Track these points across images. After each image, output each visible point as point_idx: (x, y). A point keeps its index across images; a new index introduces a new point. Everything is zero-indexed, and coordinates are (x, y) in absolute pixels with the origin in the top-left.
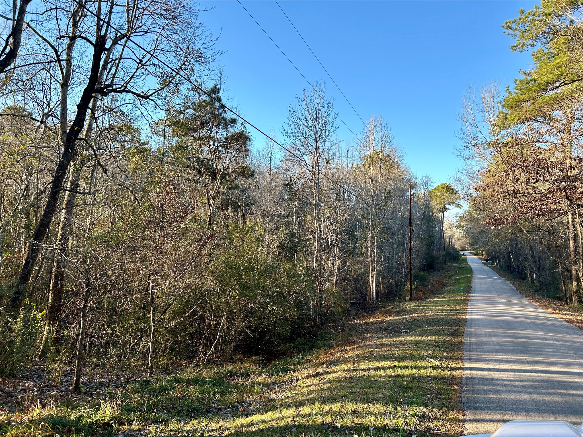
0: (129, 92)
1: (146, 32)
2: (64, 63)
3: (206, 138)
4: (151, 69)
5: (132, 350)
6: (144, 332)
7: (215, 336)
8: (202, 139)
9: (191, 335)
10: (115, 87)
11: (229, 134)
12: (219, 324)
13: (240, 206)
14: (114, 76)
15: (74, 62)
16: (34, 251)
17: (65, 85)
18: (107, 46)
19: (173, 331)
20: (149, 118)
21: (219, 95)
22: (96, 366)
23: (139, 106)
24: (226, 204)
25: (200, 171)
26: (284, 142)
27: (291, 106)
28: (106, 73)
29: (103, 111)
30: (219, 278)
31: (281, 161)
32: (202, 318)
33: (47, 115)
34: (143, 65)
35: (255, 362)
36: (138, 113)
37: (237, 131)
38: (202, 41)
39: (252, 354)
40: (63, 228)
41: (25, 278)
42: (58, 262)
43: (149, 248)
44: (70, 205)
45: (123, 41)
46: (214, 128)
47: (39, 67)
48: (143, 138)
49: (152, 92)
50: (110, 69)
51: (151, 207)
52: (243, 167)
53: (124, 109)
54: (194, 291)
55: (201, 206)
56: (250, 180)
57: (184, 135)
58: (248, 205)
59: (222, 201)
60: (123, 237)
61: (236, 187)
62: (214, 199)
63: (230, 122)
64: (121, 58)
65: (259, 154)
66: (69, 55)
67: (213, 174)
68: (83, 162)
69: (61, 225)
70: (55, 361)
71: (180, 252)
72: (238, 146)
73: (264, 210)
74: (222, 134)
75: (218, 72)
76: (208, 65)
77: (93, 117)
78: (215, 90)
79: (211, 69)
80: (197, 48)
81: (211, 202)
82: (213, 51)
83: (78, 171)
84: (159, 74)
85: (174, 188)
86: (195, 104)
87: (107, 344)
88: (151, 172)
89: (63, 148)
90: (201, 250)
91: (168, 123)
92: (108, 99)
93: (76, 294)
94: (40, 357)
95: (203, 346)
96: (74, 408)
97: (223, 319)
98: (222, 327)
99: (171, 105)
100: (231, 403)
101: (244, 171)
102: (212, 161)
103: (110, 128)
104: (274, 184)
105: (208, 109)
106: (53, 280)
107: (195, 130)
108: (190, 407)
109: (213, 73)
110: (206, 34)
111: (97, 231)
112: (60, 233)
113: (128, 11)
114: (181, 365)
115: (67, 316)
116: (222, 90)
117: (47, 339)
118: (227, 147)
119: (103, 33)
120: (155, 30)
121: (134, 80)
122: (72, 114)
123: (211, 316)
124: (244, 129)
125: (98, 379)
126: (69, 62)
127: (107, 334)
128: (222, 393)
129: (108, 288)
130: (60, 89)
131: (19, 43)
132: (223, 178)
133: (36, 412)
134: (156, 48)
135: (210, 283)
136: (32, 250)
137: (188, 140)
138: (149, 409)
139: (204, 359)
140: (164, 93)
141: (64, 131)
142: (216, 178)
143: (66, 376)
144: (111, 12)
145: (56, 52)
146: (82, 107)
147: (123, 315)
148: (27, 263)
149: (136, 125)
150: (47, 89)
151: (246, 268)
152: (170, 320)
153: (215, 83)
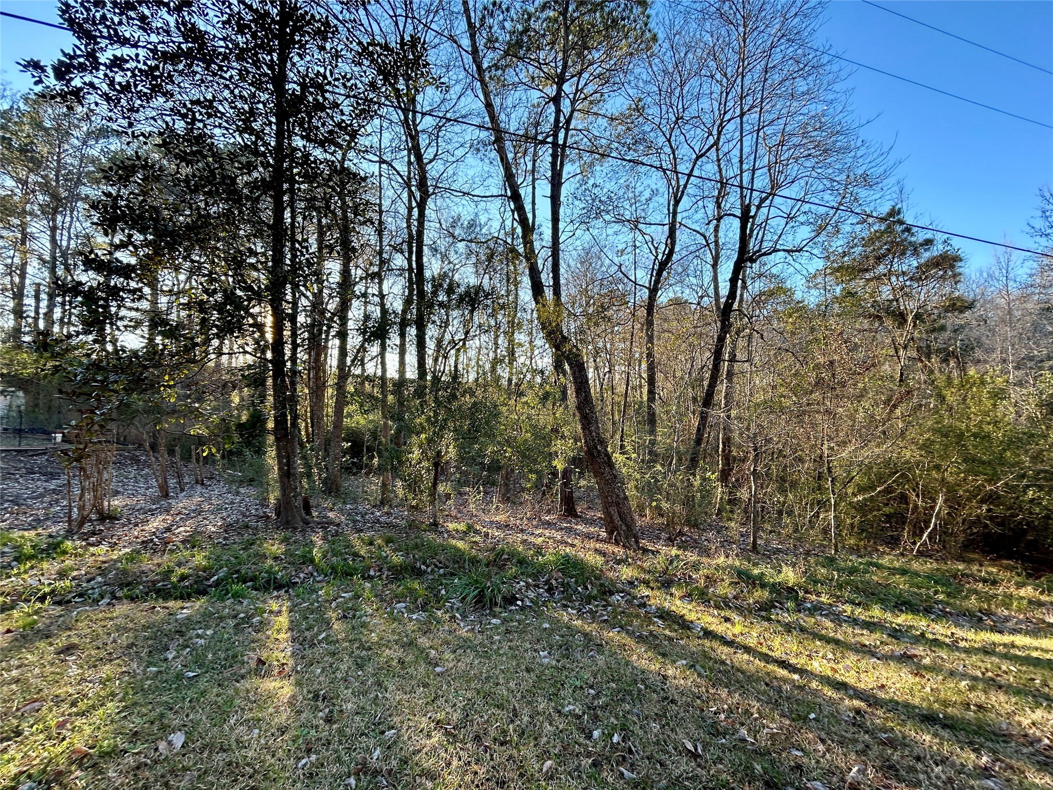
0: (779, 250)
1: (793, 182)
2: (712, 246)
3: (885, 275)
4: (802, 218)
5: (810, 522)
6: (823, 505)
7: (927, 523)
8: (878, 278)
9: (889, 517)
10: (763, 251)
11: (922, 261)
12: (933, 508)
13: (953, 352)
14: (762, 242)
15: (721, 242)
16: (704, 418)
17: (715, 266)
18: (752, 214)
19: (861, 508)
20: (805, 272)
21: (901, 216)
22: (771, 532)
23: (792, 262)
24: (926, 352)
25: (879, 318)
26: (1036, 246)
27: (1045, 189)
28: (753, 240)
29: (752, 278)
30: (926, 447)
31: (1031, 275)
32: (904, 498)
33: (702, 297)
34: (792, 218)
35: (1007, 568)
36: (791, 270)
37: (935, 254)
38: (867, 161)
39: (1000, 557)
40: (725, 397)
41: (699, 441)
42: (724, 429)
43: (818, 412)
44: (730, 375)
45: (768, 202)
46: (896, 260)
47: (691, 257)
48: (798, 296)
49: (805, 243)
50: (758, 234)
51: (817, 366)
52: (952, 299)
53: (774, 271)
54: (887, 463)
55: (885, 359)
56: (967, 314)
57: (850, 280)
58: (968, 349)
59: (919, 349)
60: (786, 402)
61: (943, 328)
62: (905, 347)
63: (921, 245)
64: (768, 219)
65: (981, 274)
66: (716, 236)
67: (900, 318)
68: (738, 333)
69: (723, 394)
70: (730, 519)
71: (861, 415)
72: (941, 273)
73: (1001, 353)
74: (911, 263)
75: (896, 189)
76: (880, 185)
77: (744, 287)
78: (894, 212)
79: (885, 189)
80: (860, 172)
81: (901, 352)
82: (885, 166)
83: (734, 342)
84: (811, 220)
85: (846, 343)
86: (863, 239)
87: (780, 513)
88: (813, 330)
89: (719, 324)
90: (891, 411)
91: (828, 271)
92: (756, 266)
93: (744, 460)
94: (717, 515)
95: (908, 532)
96: (755, 565)
97: (940, 501)
98: (939, 512)
99: (831, 250)
100: (967, 610)
101: (955, 304)
102: (897, 301)
103: (761, 294)
104: (1018, 314)
105: (885, 238)
106: (721, 446)
107: (867, 270)
108: (899, 599)
109: (889, 192)
110: (873, 150)
111: (759, 397)
112: (723, 402)
113: (769, 170)
114: (878, 550)
115: (737, 480)
116: (905, 208)
117: (721, 499)
118: (921, 278)
119: (747, 202)
120: (804, 174)
121: (783, 237)
122: (724, 289)
123: (918, 496)
124: (949, 248)
125: (775, 545)
126: (716, 242)
127: (778, 502)
128: (949, 595)
129: (775, 456)
130: (711, 269)
131: (675, 242)
132: (917, 319)
133: (721, 560)
134: (806, 194)
135: (910, 454)
136: (702, 417)
137: (857, 285)
138: (840, 587)
139: (913, 550)
140: (820, 239)
141: (718, 308)
142: (906, 321)
143: (742, 536)
144: (753, 179)
145: (705, 237)
146: (733, 281)
147: (794, 485)
148: (699, 429)
149: (788, 285)
150: (699, 275)
151: (975, 436)
152: (854, 495)
153: (893, 204)
